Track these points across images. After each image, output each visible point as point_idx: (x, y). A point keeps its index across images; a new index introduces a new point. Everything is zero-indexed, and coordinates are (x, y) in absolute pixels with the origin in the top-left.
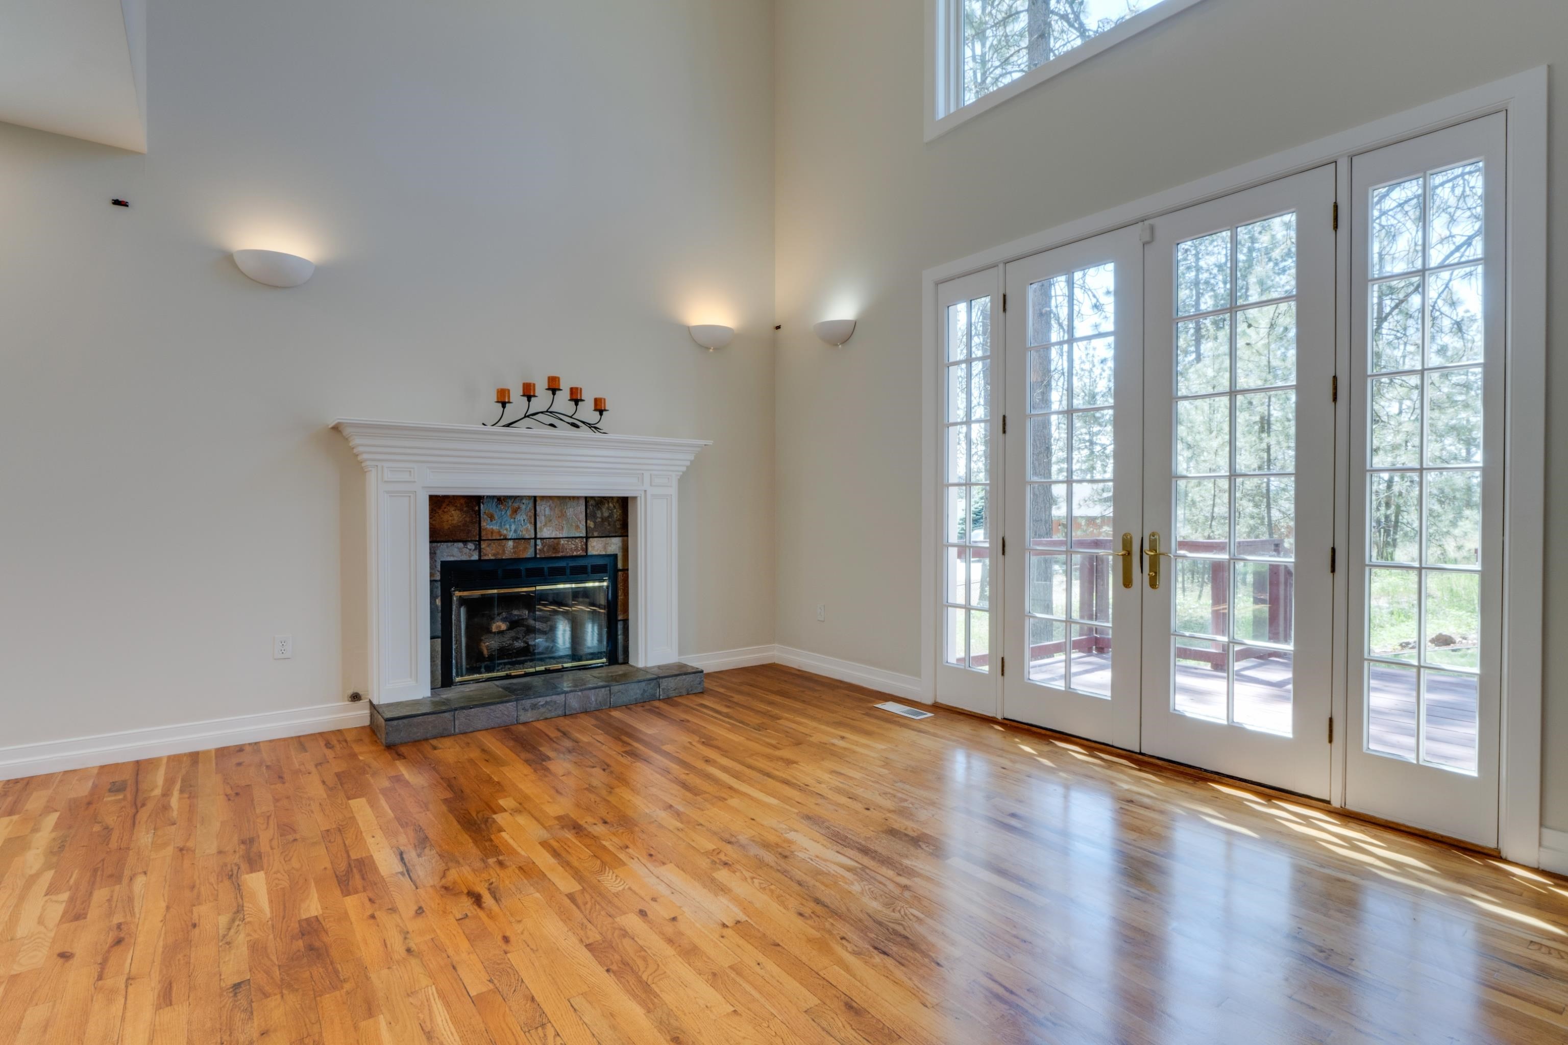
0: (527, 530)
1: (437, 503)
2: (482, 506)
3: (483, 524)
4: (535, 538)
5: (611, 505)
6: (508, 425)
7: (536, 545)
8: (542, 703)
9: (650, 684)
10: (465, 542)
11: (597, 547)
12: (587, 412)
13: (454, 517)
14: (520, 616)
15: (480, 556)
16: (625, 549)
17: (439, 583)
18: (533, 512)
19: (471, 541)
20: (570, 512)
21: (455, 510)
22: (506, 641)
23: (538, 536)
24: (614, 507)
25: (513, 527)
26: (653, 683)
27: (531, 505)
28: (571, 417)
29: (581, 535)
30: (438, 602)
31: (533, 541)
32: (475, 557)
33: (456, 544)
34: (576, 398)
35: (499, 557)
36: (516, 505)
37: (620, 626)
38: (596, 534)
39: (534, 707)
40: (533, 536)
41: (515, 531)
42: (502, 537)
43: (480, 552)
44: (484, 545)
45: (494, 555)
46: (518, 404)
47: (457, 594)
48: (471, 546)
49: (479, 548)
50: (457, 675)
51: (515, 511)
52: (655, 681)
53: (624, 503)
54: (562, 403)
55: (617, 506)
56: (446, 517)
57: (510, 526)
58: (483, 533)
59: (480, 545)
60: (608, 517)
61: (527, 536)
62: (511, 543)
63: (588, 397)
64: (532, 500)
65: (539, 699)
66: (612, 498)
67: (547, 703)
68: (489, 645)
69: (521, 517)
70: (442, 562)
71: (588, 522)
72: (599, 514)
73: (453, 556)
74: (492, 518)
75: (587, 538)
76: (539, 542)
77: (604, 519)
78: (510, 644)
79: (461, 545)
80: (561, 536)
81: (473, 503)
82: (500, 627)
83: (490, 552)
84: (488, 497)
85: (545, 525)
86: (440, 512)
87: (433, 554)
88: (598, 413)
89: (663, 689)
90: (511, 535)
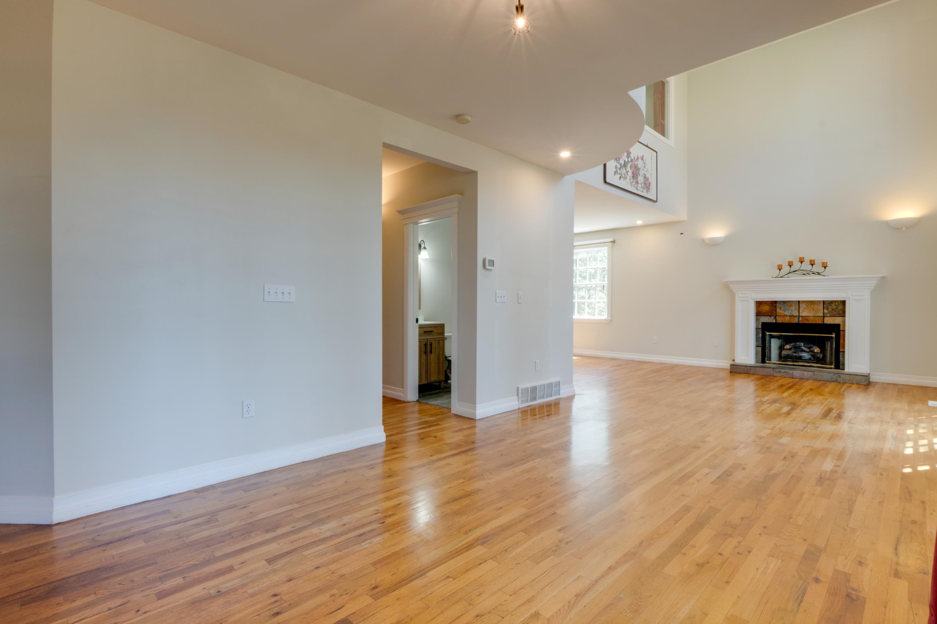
0: (795, 313)
1: (759, 304)
2: (777, 304)
3: (777, 310)
4: (799, 316)
5: (837, 304)
6: (781, 277)
7: (799, 318)
8: (783, 371)
9: (834, 375)
10: (770, 316)
11: (829, 321)
12: (817, 268)
13: (766, 308)
14: (799, 345)
15: (776, 321)
16: (844, 322)
17: (761, 330)
18: (798, 306)
19: (773, 316)
20: (816, 307)
21: (767, 306)
22: (790, 353)
23: (800, 315)
24: (839, 305)
25: (790, 312)
26: (837, 375)
27: (798, 304)
28: (810, 271)
29: (821, 315)
30: (760, 335)
31: (798, 317)
32: (774, 321)
33: (767, 317)
34: (812, 263)
35: (783, 322)
36: (791, 304)
37: (841, 354)
38: (828, 315)
39: (780, 372)
40: (798, 315)
41: (790, 313)
42: (785, 315)
43: (776, 320)
44: (777, 318)
45: (781, 321)
46: (786, 269)
47: (768, 333)
48: (773, 318)
49: (775, 318)
50: (768, 360)
51: (791, 306)
52: (838, 375)
53: (844, 303)
54: (806, 266)
55: (840, 304)
56: (764, 308)
57: (788, 311)
58: (777, 313)
59: (776, 317)
60: (836, 308)
61: (795, 315)
62: (788, 317)
63: (818, 263)
64: (798, 302)
65: (782, 370)
66: (837, 301)
67: (785, 372)
68: (784, 353)
69: (793, 308)
70: (763, 323)
71: (825, 310)
72: (830, 307)
73: (766, 321)
74: (781, 308)
75: (824, 317)
76: (800, 317)
77: (833, 310)
78: (792, 354)
79: (769, 317)
80: (811, 315)
81: (774, 304)
82: (787, 347)
83: (780, 320)
84: (780, 301)
85: (804, 311)
86: (761, 306)
87: (757, 320)
88: (824, 268)
89: (842, 379)
90: (788, 314)
